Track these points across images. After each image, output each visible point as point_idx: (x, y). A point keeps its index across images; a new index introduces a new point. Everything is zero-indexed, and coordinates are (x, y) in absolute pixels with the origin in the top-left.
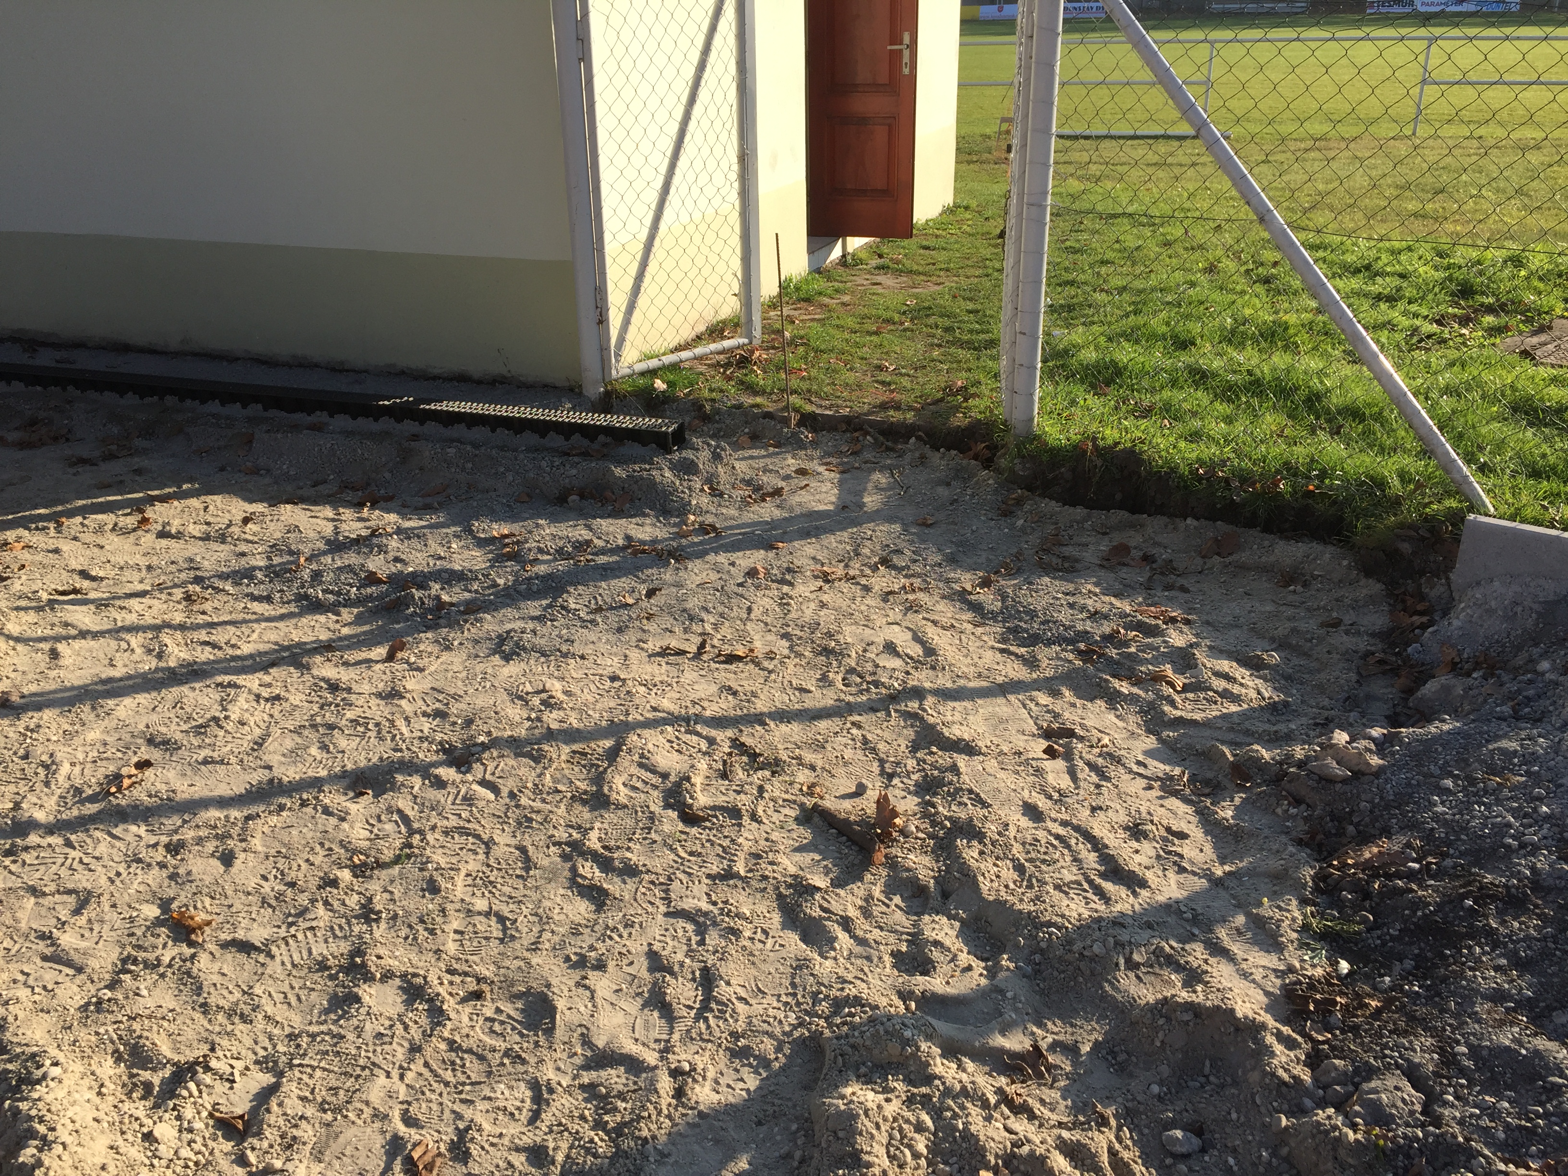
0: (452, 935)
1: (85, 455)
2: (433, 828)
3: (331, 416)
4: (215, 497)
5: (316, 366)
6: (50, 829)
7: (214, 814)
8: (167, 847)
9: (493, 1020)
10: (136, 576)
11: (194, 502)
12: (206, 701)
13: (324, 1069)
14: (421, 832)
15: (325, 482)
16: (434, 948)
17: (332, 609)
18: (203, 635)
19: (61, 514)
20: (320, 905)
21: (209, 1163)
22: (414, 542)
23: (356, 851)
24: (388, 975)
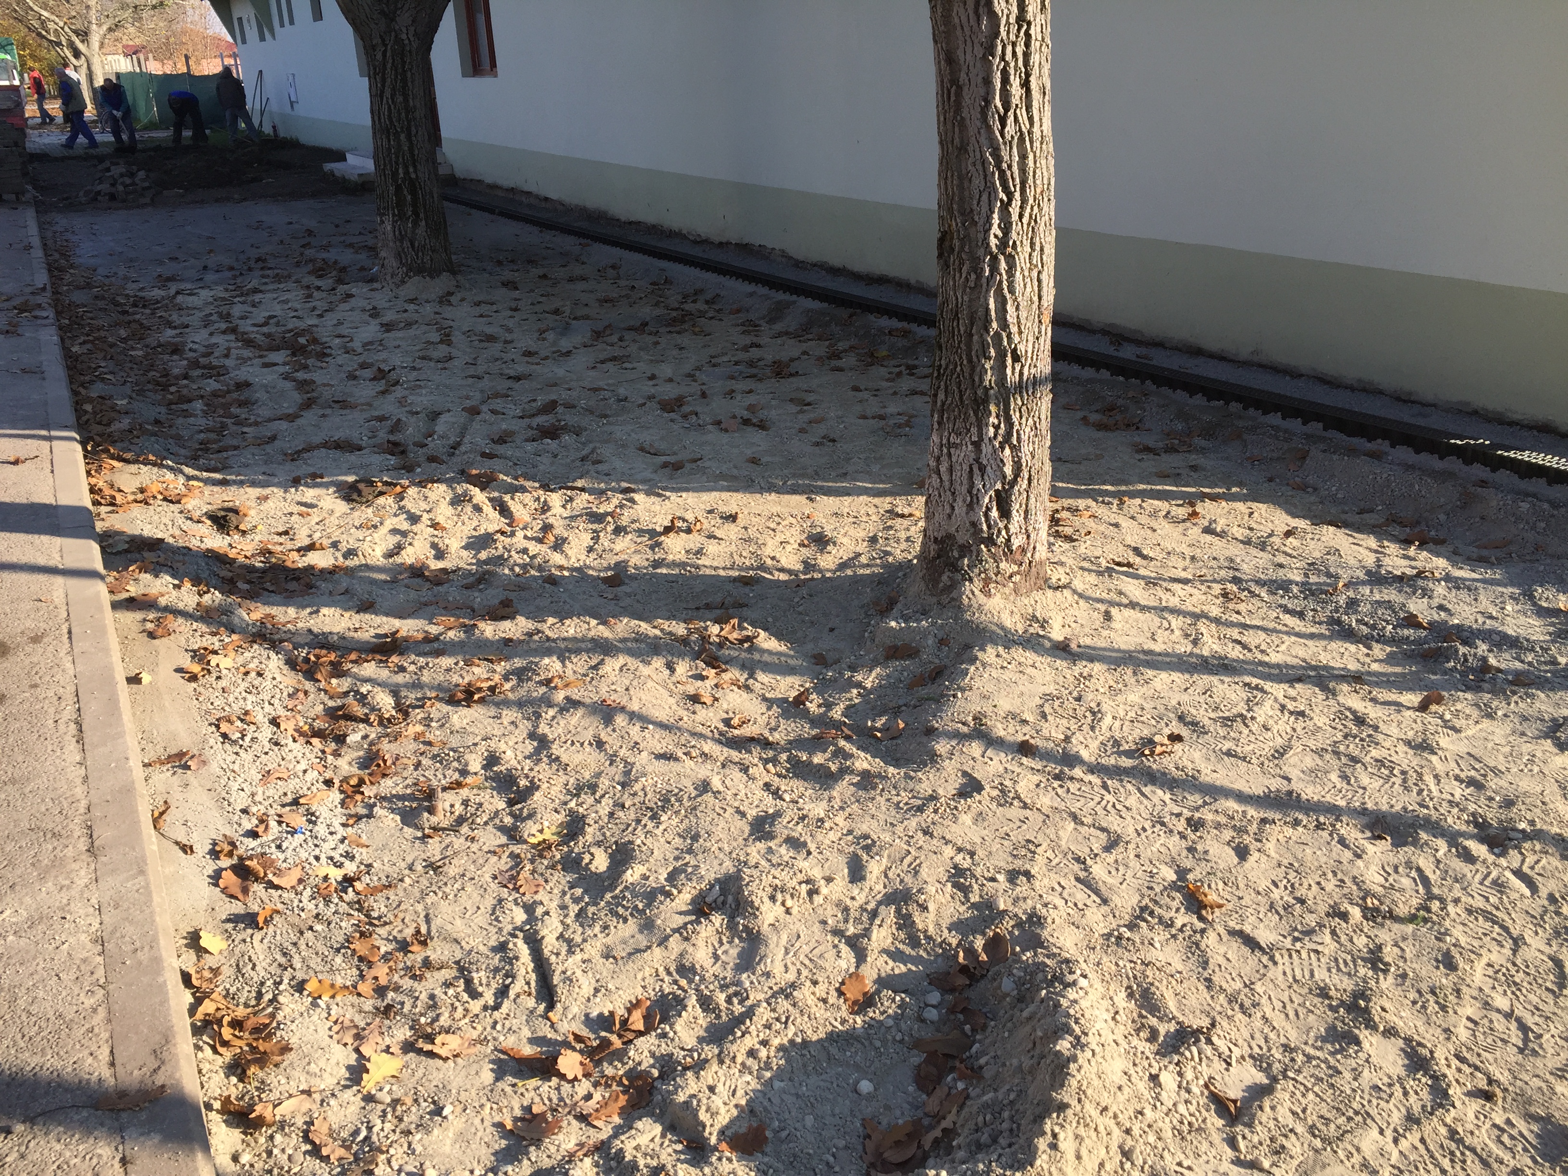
0: (1464, 1020)
1: (1151, 444)
2: (1457, 901)
3: (1393, 446)
4: (1260, 505)
5: (1381, 392)
6: (1093, 769)
7: (1231, 805)
8: (1189, 820)
9: (1502, 1130)
10: (1181, 564)
11: (1240, 506)
12: (1233, 696)
13: (1317, 1095)
14: (1442, 900)
15: (1371, 511)
16: (1445, 1026)
17: (1366, 641)
18: (1235, 633)
19: (1124, 493)
20: (1327, 931)
21: (1200, 1129)
22: (1463, 594)
23: (1367, 893)
24: (1390, 1032)
